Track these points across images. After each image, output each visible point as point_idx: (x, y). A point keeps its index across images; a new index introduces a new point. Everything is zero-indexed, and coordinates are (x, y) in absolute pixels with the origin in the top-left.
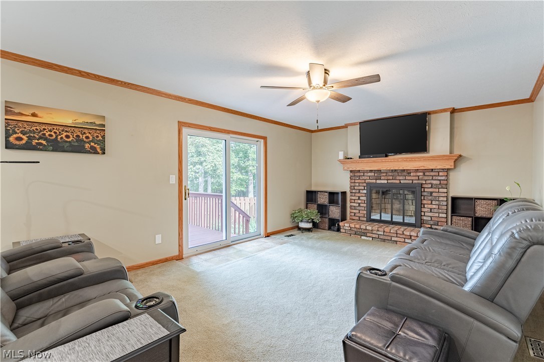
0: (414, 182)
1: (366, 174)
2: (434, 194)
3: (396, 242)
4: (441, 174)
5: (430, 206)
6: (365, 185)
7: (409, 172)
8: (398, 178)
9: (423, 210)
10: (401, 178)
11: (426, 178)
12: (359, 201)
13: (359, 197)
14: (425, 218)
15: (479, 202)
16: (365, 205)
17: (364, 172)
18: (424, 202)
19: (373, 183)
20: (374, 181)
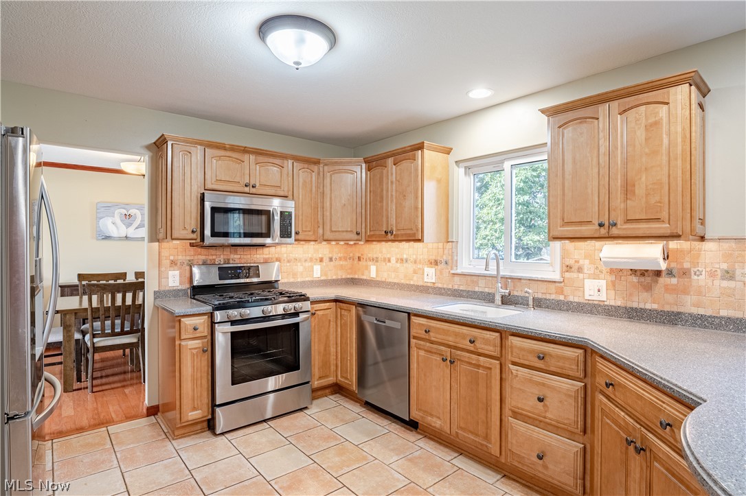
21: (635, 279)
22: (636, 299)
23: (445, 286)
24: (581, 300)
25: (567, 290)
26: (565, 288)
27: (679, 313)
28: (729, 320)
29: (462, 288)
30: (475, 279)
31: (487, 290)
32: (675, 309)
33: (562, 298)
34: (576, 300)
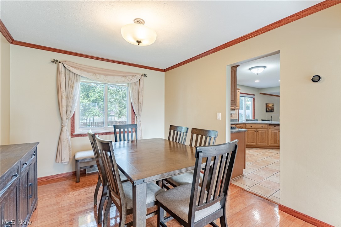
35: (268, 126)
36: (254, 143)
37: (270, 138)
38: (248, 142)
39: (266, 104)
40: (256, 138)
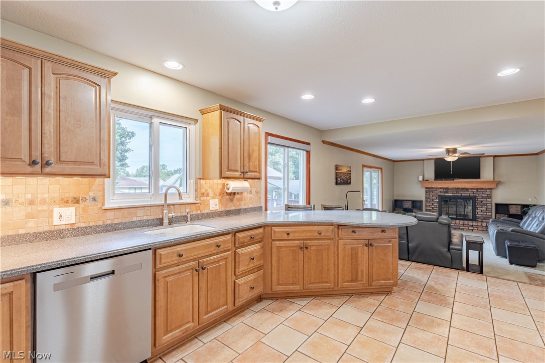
0: (471, 195)
1: (437, 190)
2: (484, 202)
3: (463, 229)
4: (487, 191)
5: (481, 209)
6: (437, 196)
7: (467, 189)
8: (460, 192)
9: (477, 211)
10: (462, 192)
11: (478, 193)
12: (433, 206)
13: (433, 204)
14: (478, 215)
15: (511, 206)
16: (437, 209)
17: (436, 188)
18: (478, 206)
19: (443, 195)
20: (444, 194)
21: (228, 197)
22: (228, 206)
23: (91, 224)
24: (208, 211)
25: (202, 207)
26: (201, 206)
27: (240, 209)
28: (251, 208)
29: (116, 221)
30: (133, 210)
31: (145, 218)
32: (239, 208)
33: (199, 212)
34: (206, 211)
35: (336, 230)
36: (295, 284)
37: (340, 266)
38: (279, 284)
39: (337, 168)
40: (301, 268)
